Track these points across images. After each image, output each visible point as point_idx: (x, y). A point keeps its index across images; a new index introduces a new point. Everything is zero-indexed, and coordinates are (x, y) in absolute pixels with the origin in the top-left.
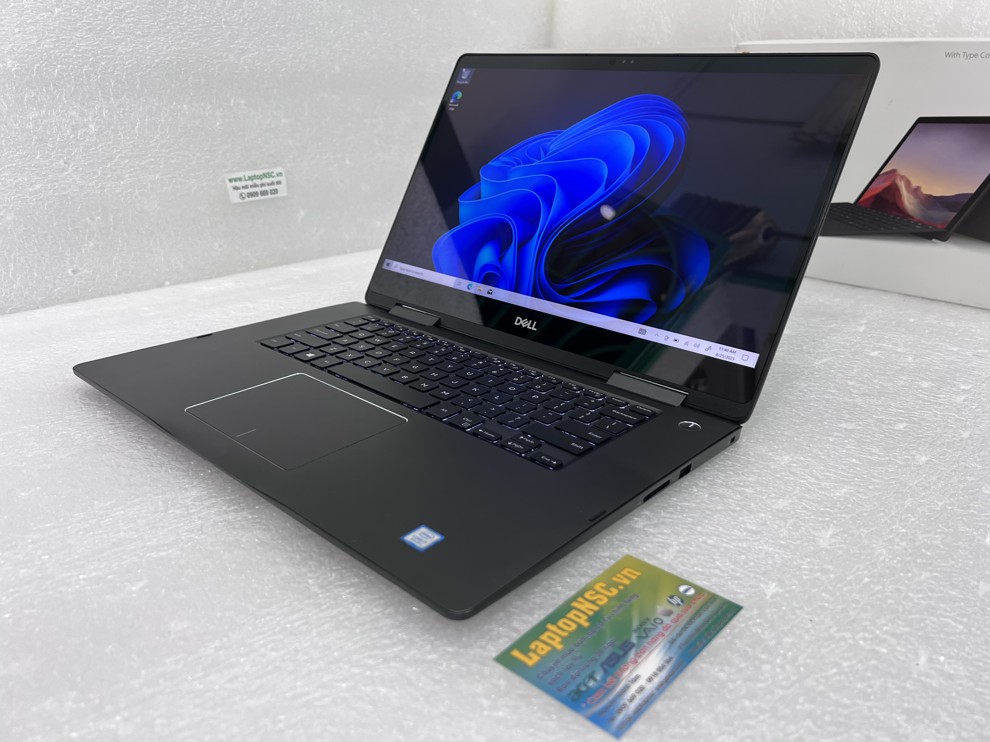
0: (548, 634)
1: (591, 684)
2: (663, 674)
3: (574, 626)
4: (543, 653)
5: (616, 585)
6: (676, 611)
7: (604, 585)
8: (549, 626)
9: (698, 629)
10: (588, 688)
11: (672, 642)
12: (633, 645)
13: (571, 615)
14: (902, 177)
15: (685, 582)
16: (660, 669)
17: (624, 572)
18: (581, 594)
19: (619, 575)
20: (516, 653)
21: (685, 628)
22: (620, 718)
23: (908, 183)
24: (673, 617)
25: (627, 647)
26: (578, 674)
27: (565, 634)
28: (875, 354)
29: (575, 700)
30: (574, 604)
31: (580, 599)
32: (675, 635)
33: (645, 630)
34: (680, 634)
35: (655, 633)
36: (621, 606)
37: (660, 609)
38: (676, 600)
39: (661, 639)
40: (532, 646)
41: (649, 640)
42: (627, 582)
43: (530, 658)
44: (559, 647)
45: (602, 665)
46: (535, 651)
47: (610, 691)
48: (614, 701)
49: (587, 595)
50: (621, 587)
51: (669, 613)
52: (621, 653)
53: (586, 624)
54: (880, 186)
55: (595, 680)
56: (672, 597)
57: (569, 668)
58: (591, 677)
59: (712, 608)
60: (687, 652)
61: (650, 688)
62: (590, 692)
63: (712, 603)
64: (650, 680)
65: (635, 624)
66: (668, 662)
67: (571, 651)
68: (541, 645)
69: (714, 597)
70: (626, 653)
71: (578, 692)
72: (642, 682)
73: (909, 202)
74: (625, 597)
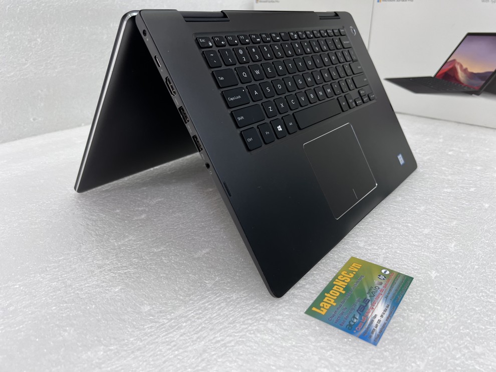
0: (326, 298)
1: (355, 321)
2: (387, 313)
3: (338, 294)
4: (328, 308)
5: (352, 272)
6: (384, 282)
7: (346, 272)
8: (326, 294)
9: (396, 290)
10: (354, 323)
11: (387, 297)
12: (369, 300)
13: (335, 288)
14: (458, 63)
15: (384, 268)
16: (385, 311)
17: (354, 265)
18: (336, 278)
19: (351, 267)
20: (314, 309)
21: (390, 290)
22: (374, 336)
23: (461, 66)
24: (383, 285)
25: (366, 302)
26: (347, 317)
27: (335, 298)
28: (450, 153)
29: (350, 329)
30: (335, 283)
31: (337, 280)
32: (387, 294)
33: (372, 292)
34: (389, 293)
35: (377, 293)
36: (357, 282)
37: (376, 281)
38: (382, 277)
39: (381, 296)
40: (321, 305)
41: (375, 297)
42: (357, 270)
43: (322, 311)
44: (335, 304)
45: (357, 311)
46: (323, 307)
47: (365, 323)
48: (368, 327)
49: (339, 278)
50: (354, 273)
51: (381, 284)
52: (364, 305)
53: (344, 292)
54: (447, 68)
55: (357, 319)
56: (380, 276)
57: (342, 314)
58: (354, 317)
59: (400, 280)
60: (395, 302)
61: (383, 320)
62: (356, 325)
63: (399, 277)
64: (382, 316)
65: (367, 291)
66: (388, 307)
67: (340, 306)
68: (325, 304)
69: (399, 274)
70: (367, 304)
71: (350, 325)
72: (378, 318)
73: (461, 76)
74: (357, 277)
